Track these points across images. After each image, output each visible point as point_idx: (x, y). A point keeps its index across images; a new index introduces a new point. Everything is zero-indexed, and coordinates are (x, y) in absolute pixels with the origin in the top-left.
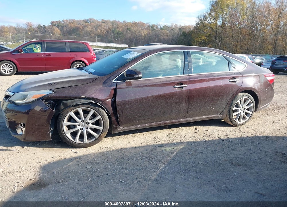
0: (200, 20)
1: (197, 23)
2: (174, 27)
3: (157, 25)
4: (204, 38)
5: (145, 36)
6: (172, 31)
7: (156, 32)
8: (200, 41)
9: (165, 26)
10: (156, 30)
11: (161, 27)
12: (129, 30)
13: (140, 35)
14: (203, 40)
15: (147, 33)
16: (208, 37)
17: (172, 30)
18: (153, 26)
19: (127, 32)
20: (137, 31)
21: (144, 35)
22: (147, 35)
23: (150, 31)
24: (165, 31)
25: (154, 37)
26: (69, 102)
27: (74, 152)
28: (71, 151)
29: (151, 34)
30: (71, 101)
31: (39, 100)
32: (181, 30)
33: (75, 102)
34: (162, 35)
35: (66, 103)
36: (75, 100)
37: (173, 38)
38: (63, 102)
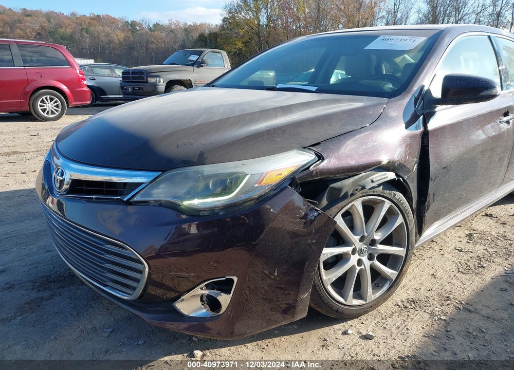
0: (230, 12)
1: (225, 18)
2: (173, 26)
3: (141, 22)
4: (240, 45)
5: (120, 43)
6: (172, 35)
7: (141, 35)
8: (234, 50)
9: (156, 25)
10: (142, 31)
11: (149, 26)
12: (87, 32)
13: (111, 42)
14: (240, 49)
15: (123, 37)
16: (247, 44)
17: (172, 31)
18: (133, 24)
19: (82, 36)
20: (103, 34)
21: (117, 42)
22: (125, 40)
23: (130, 34)
24: (157, 33)
25: (138, 45)
26: (347, 184)
27: (360, 337)
28: (346, 336)
29: (132, 39)
30: (351, 180)
31: (286, 187)
32: (188, 32)
33: (361, 183)
34: (153, 42)
35: (339, 190)
36: (360, 177)
37: (175, 47)
38: (333, 188)
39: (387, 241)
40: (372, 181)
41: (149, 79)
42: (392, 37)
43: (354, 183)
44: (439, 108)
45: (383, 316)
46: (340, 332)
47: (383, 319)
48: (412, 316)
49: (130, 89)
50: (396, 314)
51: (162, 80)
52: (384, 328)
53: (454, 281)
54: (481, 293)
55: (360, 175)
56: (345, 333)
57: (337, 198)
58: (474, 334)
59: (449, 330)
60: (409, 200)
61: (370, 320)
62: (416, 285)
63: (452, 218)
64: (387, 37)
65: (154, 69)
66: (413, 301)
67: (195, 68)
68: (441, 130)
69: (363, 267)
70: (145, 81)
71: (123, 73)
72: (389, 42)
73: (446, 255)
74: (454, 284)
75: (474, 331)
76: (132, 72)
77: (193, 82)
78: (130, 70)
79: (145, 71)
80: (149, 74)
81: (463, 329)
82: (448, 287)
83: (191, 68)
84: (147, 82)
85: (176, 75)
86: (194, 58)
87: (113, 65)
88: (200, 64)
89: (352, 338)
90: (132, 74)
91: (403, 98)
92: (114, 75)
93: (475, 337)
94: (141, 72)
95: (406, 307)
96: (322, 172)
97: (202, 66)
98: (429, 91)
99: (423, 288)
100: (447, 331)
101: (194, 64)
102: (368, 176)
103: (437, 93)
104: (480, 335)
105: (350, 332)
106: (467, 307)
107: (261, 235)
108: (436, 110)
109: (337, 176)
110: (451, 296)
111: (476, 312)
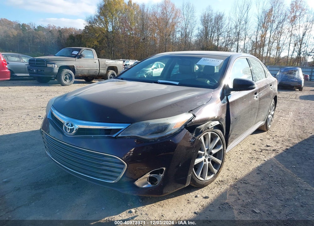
0: (90, 23)
1: (86, 26)
2: (51, 29)
3: (29, 25)
4: (96, 43)
7: (29, 33)
8: (92, 46)
9: (39, 27)
10: (29, 30)
11: (34, 27)
14: (95, 45)
15: (16, 33)
16: (100, 42)
17: (50, 31)
18: (24, 25)
20: (2, 31)
22: (17, 36)
23: (21, 32)
24: (40, 32)
25: (27, 39)
26: (202, 126)
27: (203, 198)
28: (197, 198)
29: (22, 35)
30: (204, 125)
31: (183, 129)
32: (61, 33)
33: (207, 126)
34: (37, 38)
35: (200, 129)
36: (207, 124)
37: (52, 41)
38: (197, 128)
39: (215, 155)
40: (211, 125)
41: (48, 65)
42: (208, 59)
43: (205, 126)
44: (232, 92)
45: (211, 189)
46: (194, 197)
47: (211, 190)
48: (223, 187)
49: (35, 71)
50: (216, 187)
51: (56, 66)
52: (212, 193)
53: (237, 171)
54: (249, 175)
55: (207, 123)
56: (196, 197)
57: (199, 132)
58: (249, 192)
59: (239, 191)
60: (223, 133)
61: (205, 190)
62: (222, 174)
63: (237, 141)
64: (205, 59)
65: (52, 59)
66: (222, 181)
67: (76, 59)
68: (234, 102)
69: (206, 163)
70: (46, 66)
71: (30, 60)
72: (207, 61)
73: (232, 160)
74: (237, 173)
75: (249, 191)
76: (36, 60)
77: (75, 67)
78: (35, 59)
79: (46, 60)
80: (48, 61)
81: (244, 191)
82: (235, 174)
83: (74, 59)
84: (47, 66)
85: (65, 63)
86: (75, 53)
87: (20, 55)
88: (79, 56)
89: (199, 198)
90: (36, 62)
91: (219, 89)
92: (22, 61)
93: (250, 193)
94: (42, 60)
95: (219, 184)
96: (196, 122)
97: (81, 58)
98: (228, 86)
99: (225, 175)
100: (238, 192)
101: (75, 56)
102: (209, 123)
103: (231, 86)
104: (252, 193)
105: (198, 196)
106: (245, 181)
107: (176, 149)
108: (231, 93)
109: (199, 124)
110: (237, 178)
111: (248, 183)
